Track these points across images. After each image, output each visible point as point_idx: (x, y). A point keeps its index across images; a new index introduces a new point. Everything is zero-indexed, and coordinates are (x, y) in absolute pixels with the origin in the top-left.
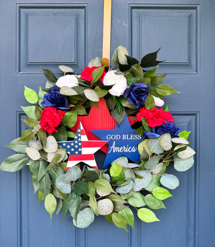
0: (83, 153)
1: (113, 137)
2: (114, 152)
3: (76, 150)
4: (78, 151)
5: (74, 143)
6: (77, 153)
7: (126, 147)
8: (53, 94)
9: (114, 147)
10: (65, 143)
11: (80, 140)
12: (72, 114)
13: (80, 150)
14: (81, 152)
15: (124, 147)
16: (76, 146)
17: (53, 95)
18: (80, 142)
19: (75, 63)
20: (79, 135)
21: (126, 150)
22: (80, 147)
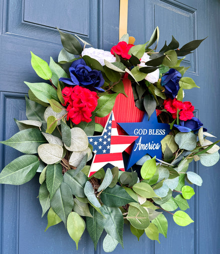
0: (112, 152)
1: (141, 132)
2: (140, 149)
3: (105, 147)
4: (106, 149)
5: (103, 137)
6: (104, 151)
7: (151, 144)
8: (81, 69)
9: (140, 144)
10: (92, 138)
11: (109, 134)
12: (108, 98)
13: (108, 147)
14: (109, 150)
15: (149, 143)
16: (105, 143)
17: (81, 71)
18: (110, 137)
19: (88, 37)
20: (110, 128)
21: (151, 147)
22: (109, 144)
